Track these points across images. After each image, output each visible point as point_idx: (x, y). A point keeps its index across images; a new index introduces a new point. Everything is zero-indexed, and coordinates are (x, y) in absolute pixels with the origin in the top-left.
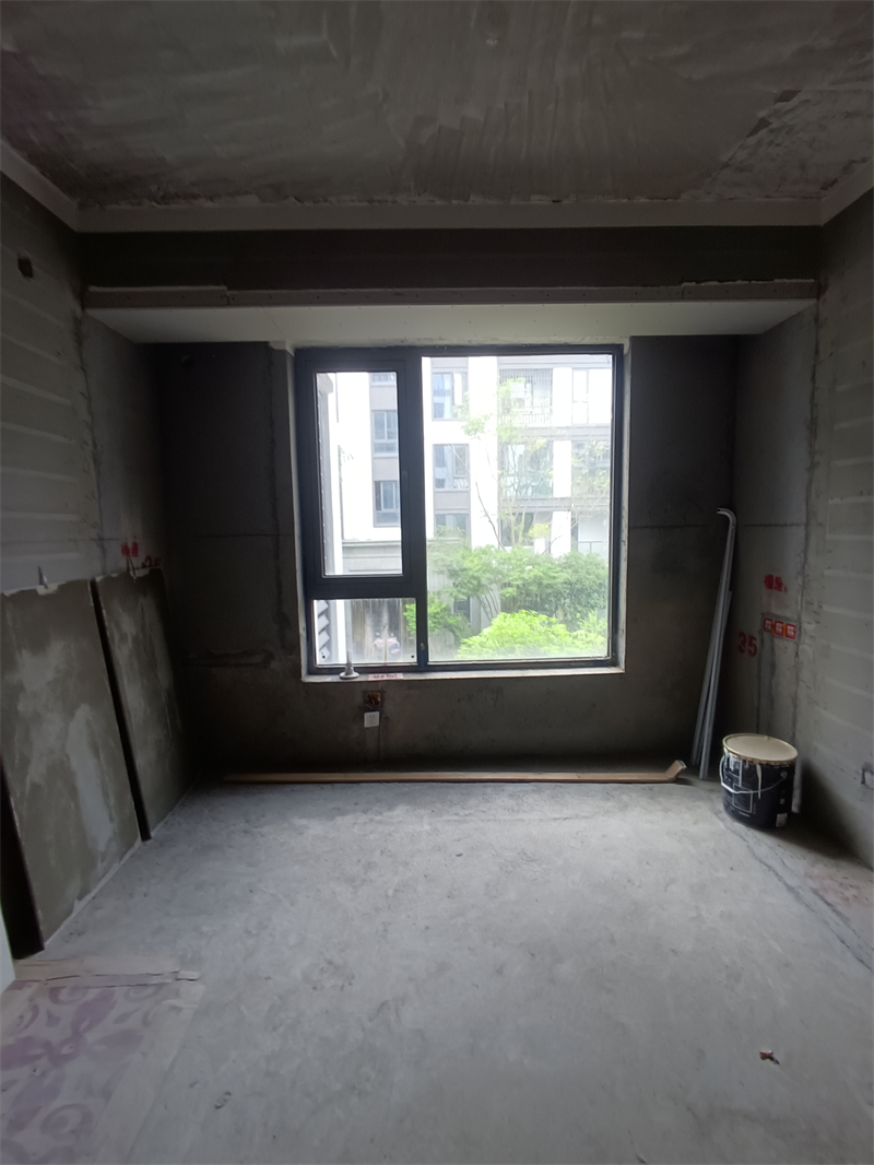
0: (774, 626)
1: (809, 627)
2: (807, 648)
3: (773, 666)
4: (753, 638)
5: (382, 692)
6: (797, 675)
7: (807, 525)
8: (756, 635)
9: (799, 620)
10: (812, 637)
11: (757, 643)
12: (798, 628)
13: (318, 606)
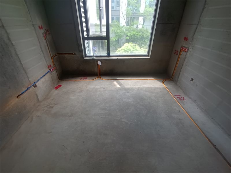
0: (183, 49)
1: (190, 49)
2: (188, 54)
4: (178, 51)
7: (198, 25)
10: (190, 52)
13: (86, 42)
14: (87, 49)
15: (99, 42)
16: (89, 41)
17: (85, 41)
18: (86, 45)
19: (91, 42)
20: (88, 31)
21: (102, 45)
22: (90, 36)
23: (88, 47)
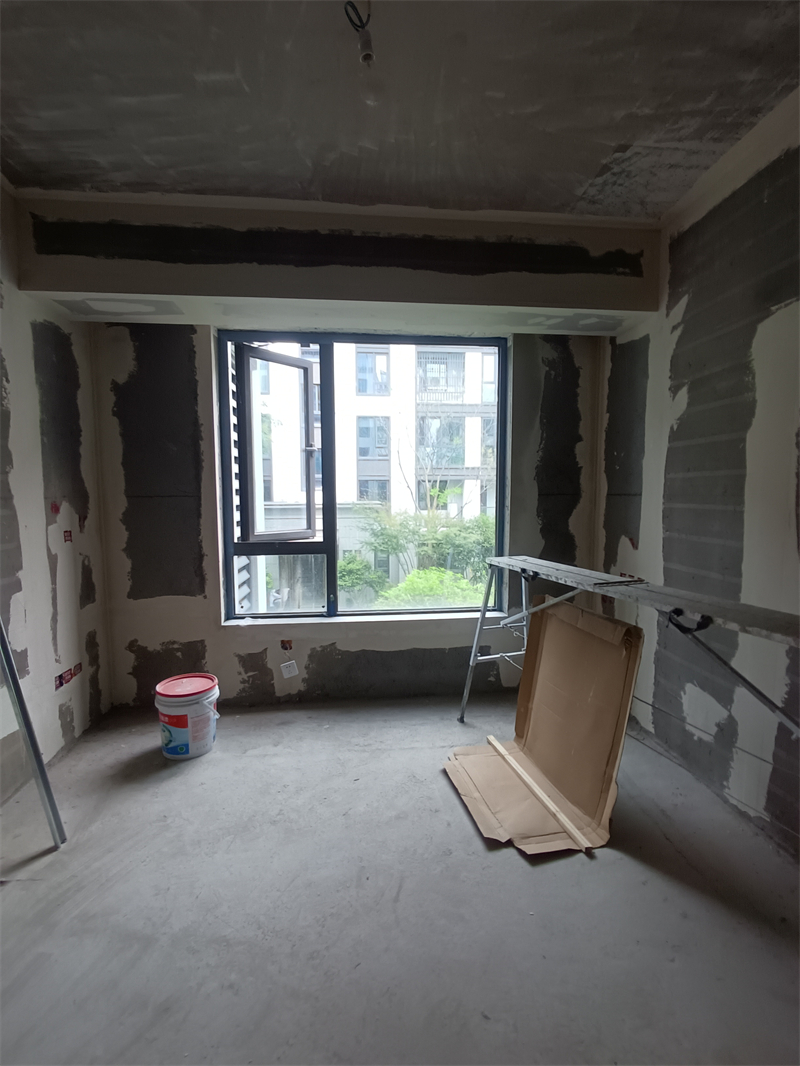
13: (239, 561)
14: (238, 594)
15: (295, 560)
16: (252, 557)
17: (235, 557)
18: (238, 578)
19: (261, 561)
20: (247, 523)
21: (304, 572)
22: (252, 540)
23: (247, 582)
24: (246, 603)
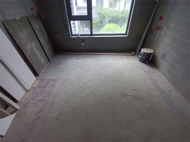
0: (158, 28)
1: (164, 28)
2: (162, 32)
3: (155, 36)
4: (153, 30)
5: (85, 39)
6: (159, 37)
7: (173, 4)
8: (154, 30)
9: (163, 27)
10: (164, 30)
11: (153, 31)
12: (162, 28)
13: (72, 22)
15: (83, 22)
19: (76, 22)
23: (74, 27)
24: (74, 32)
